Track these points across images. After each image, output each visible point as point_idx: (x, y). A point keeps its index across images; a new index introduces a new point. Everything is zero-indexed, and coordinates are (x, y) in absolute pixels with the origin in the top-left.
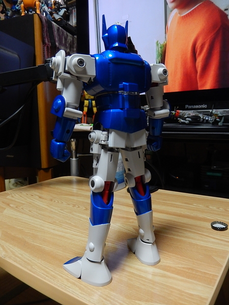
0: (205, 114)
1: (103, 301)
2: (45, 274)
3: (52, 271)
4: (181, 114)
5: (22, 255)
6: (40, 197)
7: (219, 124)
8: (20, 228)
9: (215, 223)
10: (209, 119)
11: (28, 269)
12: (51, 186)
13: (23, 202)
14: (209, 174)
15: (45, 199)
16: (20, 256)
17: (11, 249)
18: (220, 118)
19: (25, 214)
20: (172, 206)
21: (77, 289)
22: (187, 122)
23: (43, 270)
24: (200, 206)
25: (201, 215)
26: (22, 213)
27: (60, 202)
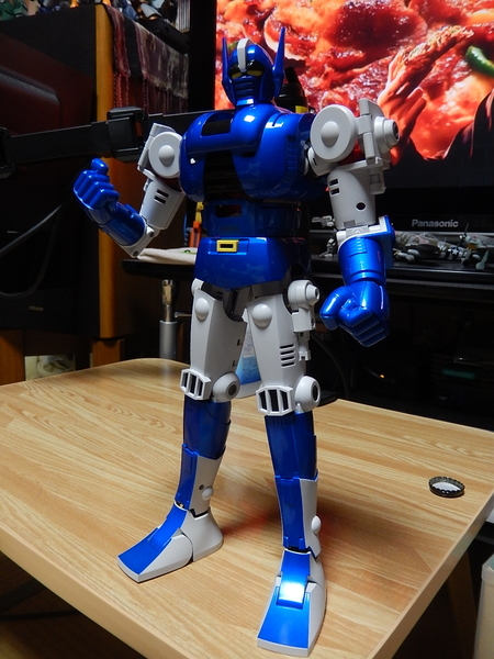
0: (451, 240)
1: (170, 621)
2: (68, 557)
3: (82, 552)
4: (400, 239)
5: (29, 517)
6: (87, 400)
7: (478, 266)
8: (35, 461)
9: (438, 479)
10: (461, 253)
11: (36, 546)
12: (114, 378)
13: (51, 408)
14: (448, 372)
15: (93, 403)
16: (25, 518)
17: (10, 503)
18: (481, 252)
19: (50, 432)
20: (356, 437)
21: (126, 592)
22: (409, 257)
23: (65, 550)
24: (419, 440)
25: (413, 461)
26: (46, 430)
27: (126, 412)
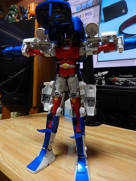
0: (131, 80)
4: (117, 80)
5: (14, 161)
6: (30, 124)
8: (15, 142)
10: (134, 83)
11: (16, 172)
12: (37, 117)
13: (20, 126)
14: (134, 116)
15: (33, 125)
16: (12, 161)
17: (7, 156)
19: (20, 133)
20: (111, 135)
22: (121, 84)
24: (130, 136)
26: (18, 132)
27: (41, 127)
